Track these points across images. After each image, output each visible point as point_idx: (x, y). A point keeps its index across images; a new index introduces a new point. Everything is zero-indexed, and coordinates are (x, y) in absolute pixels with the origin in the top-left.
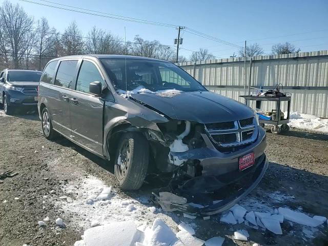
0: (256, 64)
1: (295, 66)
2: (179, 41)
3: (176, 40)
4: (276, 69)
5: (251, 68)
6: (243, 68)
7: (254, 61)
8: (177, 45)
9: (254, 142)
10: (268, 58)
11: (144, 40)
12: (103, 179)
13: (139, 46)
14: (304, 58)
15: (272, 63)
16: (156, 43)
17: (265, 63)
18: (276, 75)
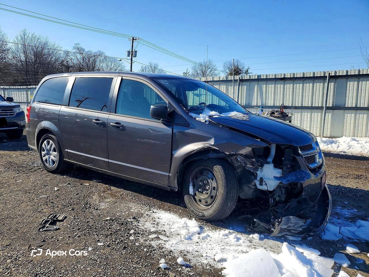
0: (244, 83)
1: (282, 85)
2: (132, 54)
3: (129, 52)
4: (264, 89)
5: (239, 87)
6: (230, 87)
7: (242, 81)
8: (130, 58)
9: (323, 162)
10: (256, 78)
11: (86, 50)
12: (175, 212)
13: (79, 56)
14: (290, 79)
15: (260, 83)
16: (100, 54)
17: (253, 83)
18: (264, 94)
